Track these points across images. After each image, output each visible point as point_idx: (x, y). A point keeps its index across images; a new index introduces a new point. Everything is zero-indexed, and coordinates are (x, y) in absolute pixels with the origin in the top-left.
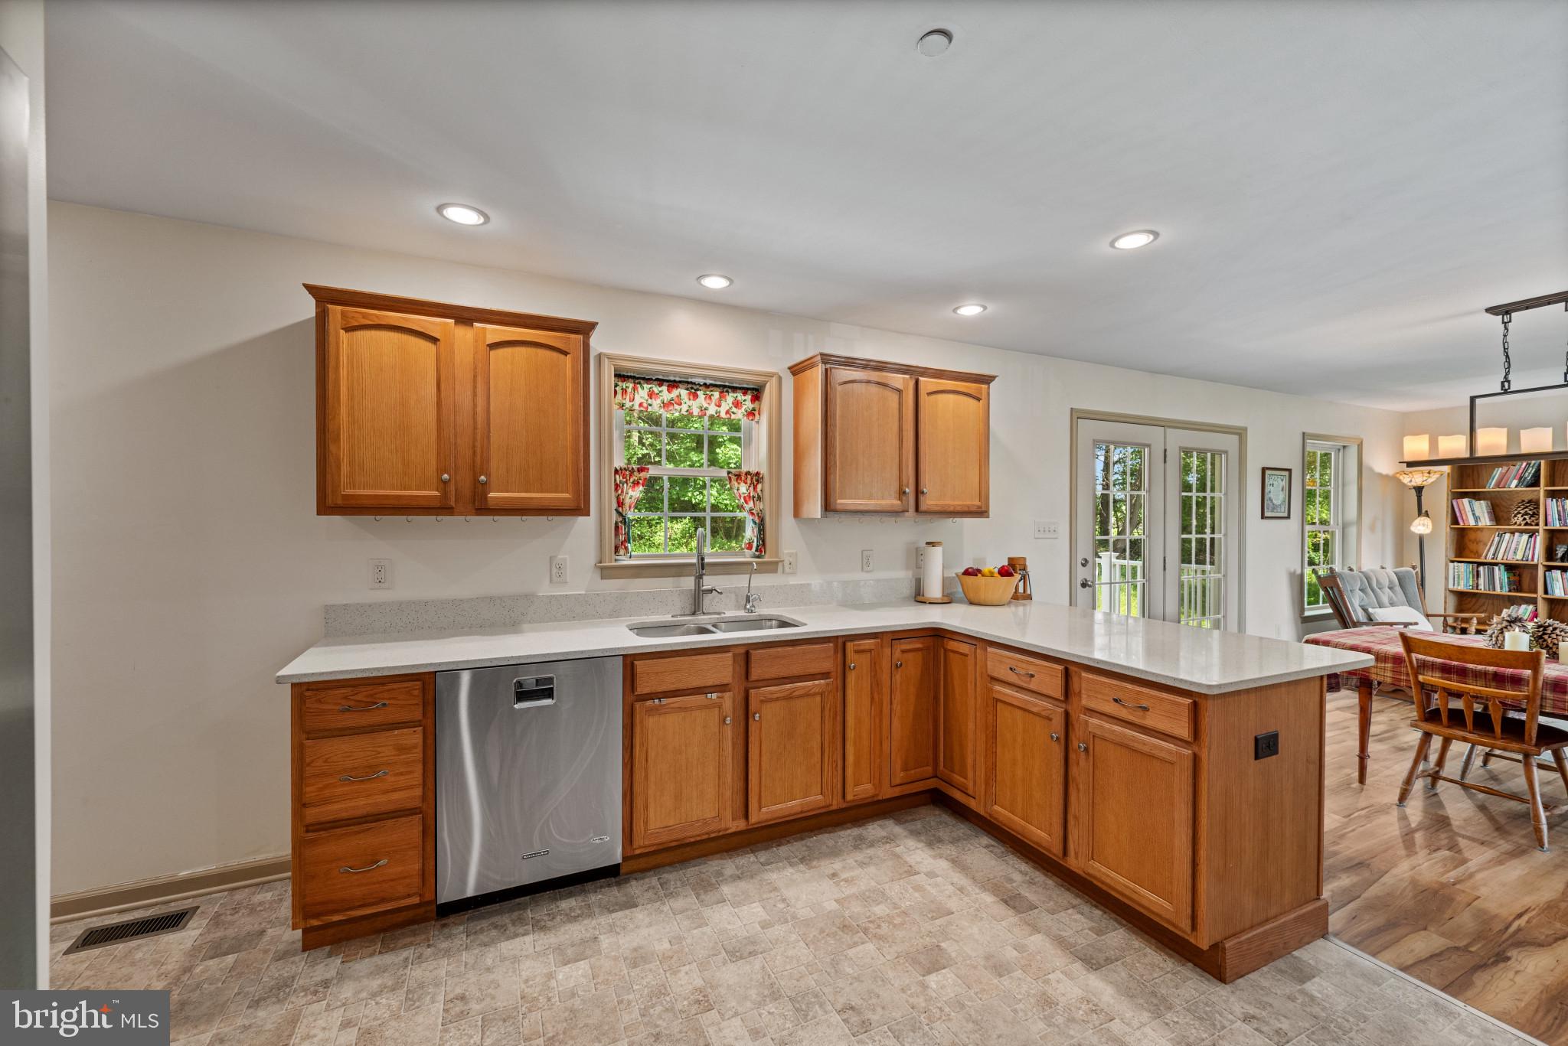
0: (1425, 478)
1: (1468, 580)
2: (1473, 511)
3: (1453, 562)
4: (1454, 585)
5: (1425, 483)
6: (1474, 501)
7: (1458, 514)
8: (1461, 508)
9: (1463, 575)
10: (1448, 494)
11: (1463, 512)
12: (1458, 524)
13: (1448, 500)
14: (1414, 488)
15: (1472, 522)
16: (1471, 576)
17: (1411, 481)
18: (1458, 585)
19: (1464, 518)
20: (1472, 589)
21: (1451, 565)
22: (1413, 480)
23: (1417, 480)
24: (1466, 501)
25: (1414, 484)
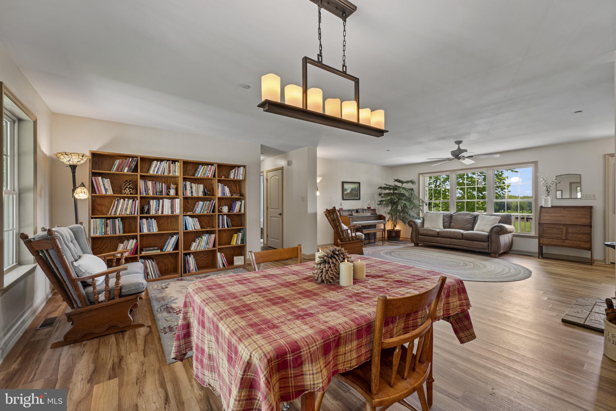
0: (80, 160)
1: (102, 229)
2: (104, 185)
3: (92, 218)
4: (94, 234)
5: (78, 163)
6: (104, 179)
7: (96, 187)
8: (98, 183)
9: (99, 227)
10: (89, 173)
11: (99, 185)
12: (96, 193)
13: (89, 176)
14: (70, 166)
15: (104, 192)
16: (103, 226)
17: (69, 161)
18: (96, 233)
19: (100, 189)
20: (104, 234)
21: (92, 220)
22: (71, 160)
23: (74, 160)
24: (100, 178)
25: (71, 163)
